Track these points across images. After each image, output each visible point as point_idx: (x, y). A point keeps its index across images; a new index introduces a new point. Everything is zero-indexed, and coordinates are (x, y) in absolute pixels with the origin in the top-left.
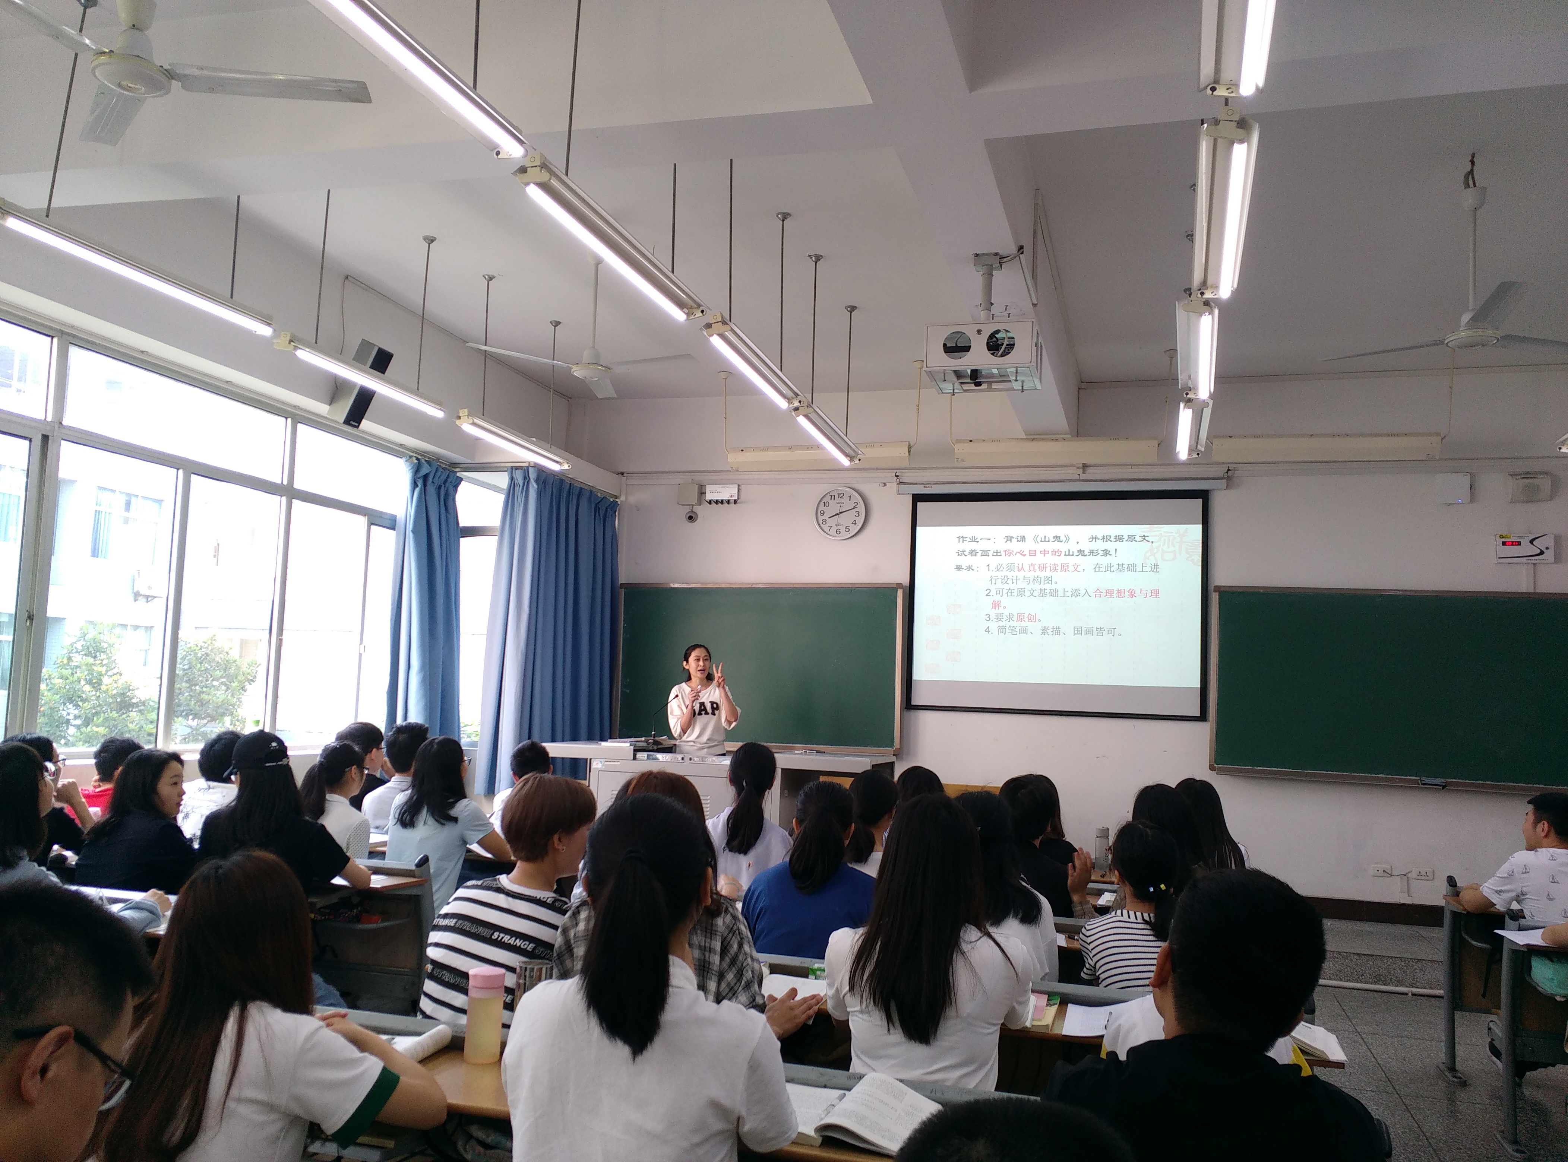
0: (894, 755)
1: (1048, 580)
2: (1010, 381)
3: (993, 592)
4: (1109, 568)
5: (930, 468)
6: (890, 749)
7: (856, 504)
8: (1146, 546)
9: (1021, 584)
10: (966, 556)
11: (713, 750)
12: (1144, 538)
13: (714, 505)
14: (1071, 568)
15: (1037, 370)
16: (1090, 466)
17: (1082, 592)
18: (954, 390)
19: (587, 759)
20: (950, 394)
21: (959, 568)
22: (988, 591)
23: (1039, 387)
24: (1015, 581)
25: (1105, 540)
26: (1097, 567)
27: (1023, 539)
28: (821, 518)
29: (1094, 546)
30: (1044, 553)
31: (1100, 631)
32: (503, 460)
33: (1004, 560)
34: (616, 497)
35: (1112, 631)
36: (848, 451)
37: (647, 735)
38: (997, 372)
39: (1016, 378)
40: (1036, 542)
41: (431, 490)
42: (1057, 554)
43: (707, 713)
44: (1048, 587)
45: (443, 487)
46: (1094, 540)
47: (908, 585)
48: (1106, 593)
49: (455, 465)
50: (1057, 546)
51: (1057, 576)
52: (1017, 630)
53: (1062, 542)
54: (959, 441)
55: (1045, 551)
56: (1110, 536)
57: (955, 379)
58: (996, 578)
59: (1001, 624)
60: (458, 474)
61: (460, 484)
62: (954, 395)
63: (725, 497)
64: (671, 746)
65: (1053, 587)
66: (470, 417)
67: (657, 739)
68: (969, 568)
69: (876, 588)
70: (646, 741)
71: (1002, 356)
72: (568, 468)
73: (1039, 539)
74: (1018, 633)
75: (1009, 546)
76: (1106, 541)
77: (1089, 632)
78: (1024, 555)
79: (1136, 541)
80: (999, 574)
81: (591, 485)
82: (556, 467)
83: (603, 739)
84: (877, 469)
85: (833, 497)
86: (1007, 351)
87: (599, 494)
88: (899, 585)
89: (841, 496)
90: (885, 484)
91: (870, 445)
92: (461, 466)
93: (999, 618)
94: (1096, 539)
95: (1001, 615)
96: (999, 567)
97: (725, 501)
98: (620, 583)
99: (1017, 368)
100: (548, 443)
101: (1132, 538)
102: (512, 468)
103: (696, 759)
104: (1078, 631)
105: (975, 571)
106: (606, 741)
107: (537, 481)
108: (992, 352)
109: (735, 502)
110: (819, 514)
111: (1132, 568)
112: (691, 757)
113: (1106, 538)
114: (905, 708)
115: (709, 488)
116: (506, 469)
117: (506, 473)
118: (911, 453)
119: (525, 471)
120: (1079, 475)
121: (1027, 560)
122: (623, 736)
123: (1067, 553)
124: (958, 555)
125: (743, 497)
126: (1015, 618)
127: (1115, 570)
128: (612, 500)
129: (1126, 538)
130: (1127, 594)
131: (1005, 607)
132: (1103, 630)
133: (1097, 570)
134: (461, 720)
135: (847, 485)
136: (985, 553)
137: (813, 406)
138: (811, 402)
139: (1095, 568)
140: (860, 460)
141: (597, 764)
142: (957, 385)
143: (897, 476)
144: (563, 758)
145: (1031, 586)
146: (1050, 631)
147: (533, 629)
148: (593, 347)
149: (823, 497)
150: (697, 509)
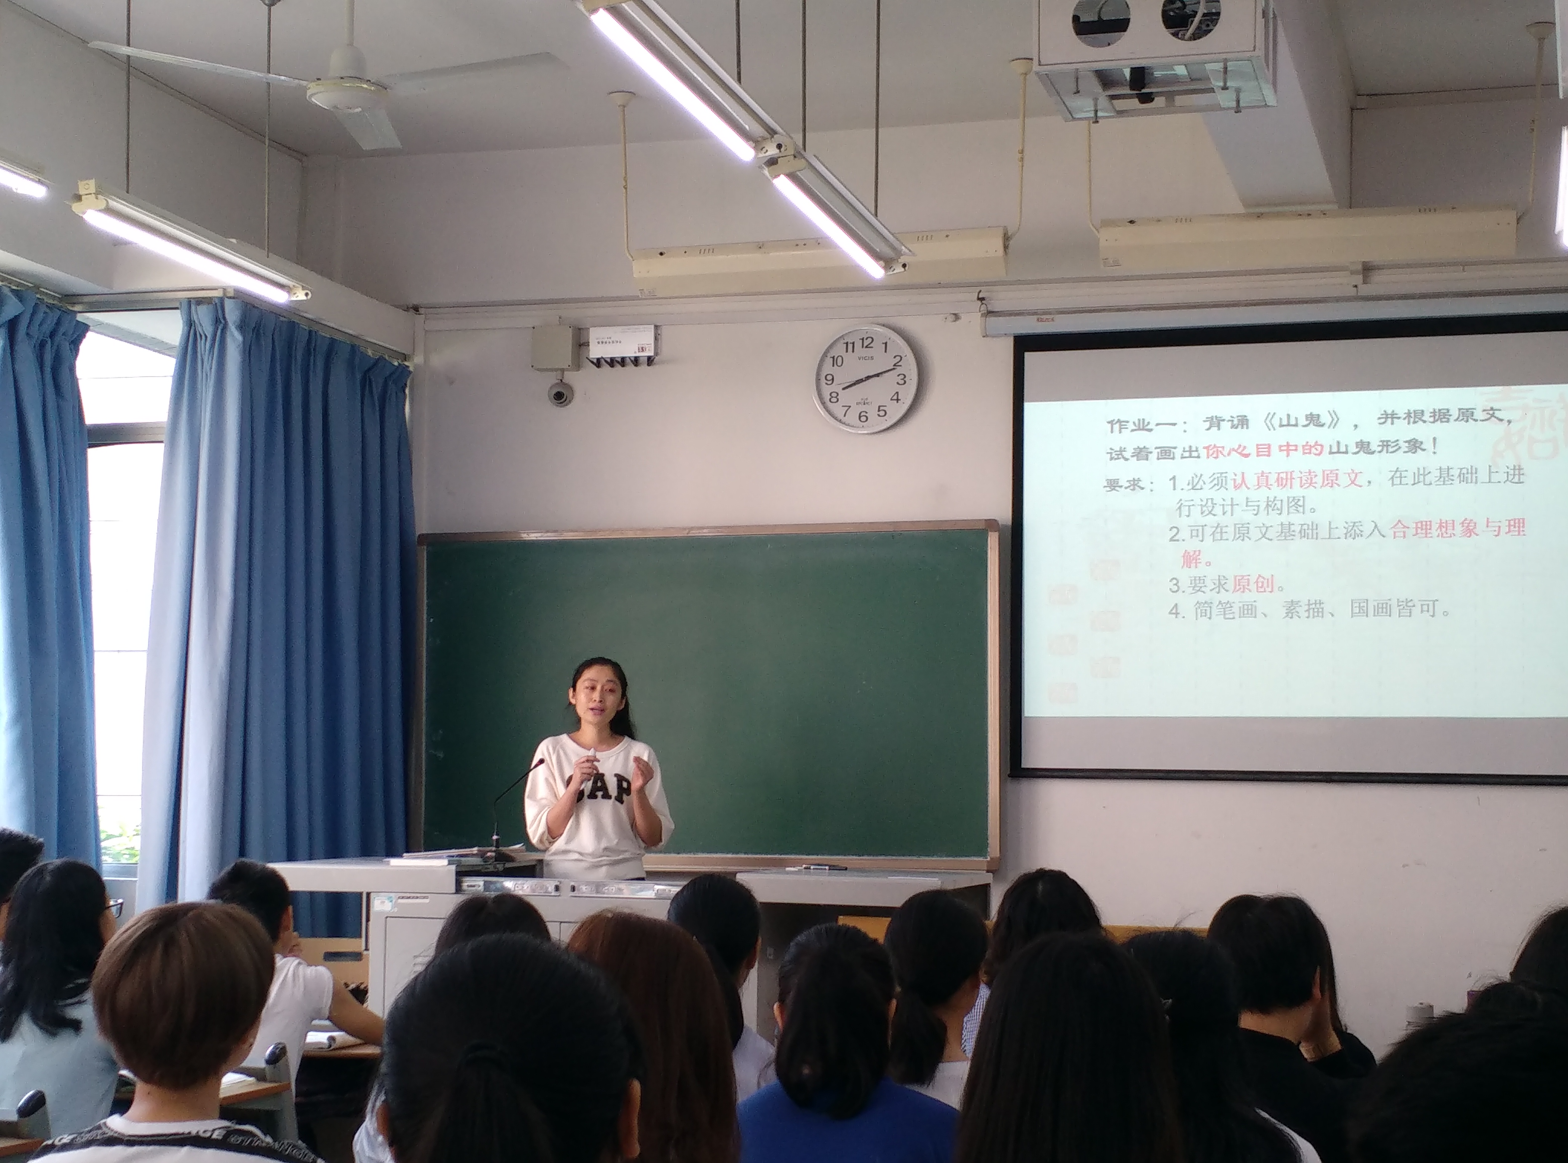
0: (988, 871)
1: (1297, 504)
2: (1212, 90)
3: (1185, 534)
4: (1422, 478)
5: (1050, 281)
6: (981, 859)
7: (898, 359)
8: (1494, 429)
9: (1244, 515)
10: (1126, 459)
11: (621, 870)
12: (1491, 413)
13: (606, 368)
14: (1344, 480)
15: (1268, 65)
16: (1379, 268)
17: (1368, 528)
18: (1096, 111)
19: (361, 894)
20: (1085, 123)
21: (1113, 485)
22: (1175, 530)
23: (1271, 100)
24: (1228, 509)
25: (1412, 420)
26: (1397, 476)
27: (1243, 422)
28: (827, 390)
29: (1391, 432)
30: (1288, 451)
31: (1406, 607)
32: (170, 287)
33: (1207, 467)
34: (405, 357)
35: (1430, 607)
36: (880, 247)
37: (482, 841)
38: (1185, 73)
39: (1225, 83)
40: (1270, 427)
41: (26, 350)
42: (1313, 450)
43: (606, 796)
44: (1297, 519)
45: (48, 346)
46: (1389, 420)
47: (1010, 523)
48: (1417, 528)
49: (71, 298)
50: (1313, 434)
51: (1315, 496)
52: (1236, 609)
53: (1322, 425)
54: (1108, 223)
55: (1288, 445)
56: (1423, 411)
57: (1098, 88)
58: (1191, 503)
59: (1201, 597)
60: (80, 317)
61: (84, 336)
62: (1097, 122)
63: (629, 351)
64: (534, 863)
65: (1308, 518)
66: (100, 196)
67: (503, 849)
68: (1135, 484)
69: (945, 531)
70: (482, 855)
71: (1195, 37)
72: (304, 298)
73: (1276, 422)
74: (1237, 616)
75: (1216, 437)
76: (1415, 422)
77: (1383, 609)
78: (1247, 456)
79: (1476, 420)
80: (1196, 496)
81: (351, 332)
82: (278, 297)
83: (392, 853)
84: (939, 285)
85: (850, 346)
86: (1204, 28)
87: (370, 353)
88: (991, 524)
89: (868, 342)
90: (957, 317)
91: (925, 236)
92: (86, 299)
93: (1198, 585)
94: (1392, 418)
95: (1202, 579)
96: (1196, 480)
97: (628, 360)
98: (417, 534)
99: (1225, 61)
100: (264, 249)
101: (1467, 415)
102: (189, 301)
103: (584, 888)
104: (1360, 608)
105: (1147, 491)
106: (400, 856)
107: (241, 327)
108: (1173, 30)
109: (650, 361)
110: (823, 381)
111: (1468, 476)
112: (573, 884)
113: (1415, 416)
114: (1009, 776)
115: (594, 335)
116: (177, 305)
117: (178, 311)
118: (1010, 250)
119: (217, 306)
120: (1356, 286)
121: (1253, 466)
122: (431, 845)
123: (1335, 449)
124: (1111, 459)
125: (666, 350)
126: (1230, 585)
127: (1434, 480)
128: (396, 364)
129: (1455, 413)
130: (1459, 529)
131: (1208, 564)
132: (1410, 604)
133: (1397, 481)
134: (103, 826)
135: (881, 320)
136: (1166, 453)
137: (807, 155)
138: (801, 147)
139: (1392, 478)
140: (904, 266)
141: (383, 902)
142: (1103, 102)
143: (981, 299)
144: (312, 893)
145: (1263, 518)
146: (1302, 610)
147: (243, 631)
148: (351, 44)
149: (831, 346)
150: (571, 377)
